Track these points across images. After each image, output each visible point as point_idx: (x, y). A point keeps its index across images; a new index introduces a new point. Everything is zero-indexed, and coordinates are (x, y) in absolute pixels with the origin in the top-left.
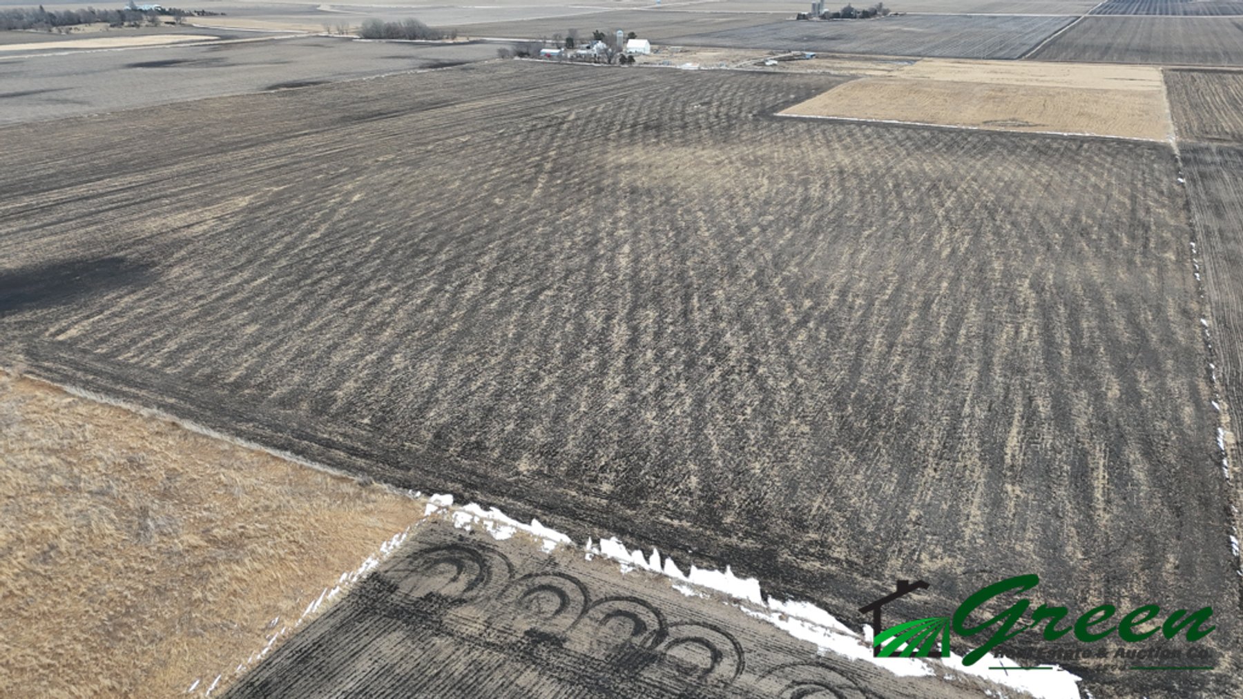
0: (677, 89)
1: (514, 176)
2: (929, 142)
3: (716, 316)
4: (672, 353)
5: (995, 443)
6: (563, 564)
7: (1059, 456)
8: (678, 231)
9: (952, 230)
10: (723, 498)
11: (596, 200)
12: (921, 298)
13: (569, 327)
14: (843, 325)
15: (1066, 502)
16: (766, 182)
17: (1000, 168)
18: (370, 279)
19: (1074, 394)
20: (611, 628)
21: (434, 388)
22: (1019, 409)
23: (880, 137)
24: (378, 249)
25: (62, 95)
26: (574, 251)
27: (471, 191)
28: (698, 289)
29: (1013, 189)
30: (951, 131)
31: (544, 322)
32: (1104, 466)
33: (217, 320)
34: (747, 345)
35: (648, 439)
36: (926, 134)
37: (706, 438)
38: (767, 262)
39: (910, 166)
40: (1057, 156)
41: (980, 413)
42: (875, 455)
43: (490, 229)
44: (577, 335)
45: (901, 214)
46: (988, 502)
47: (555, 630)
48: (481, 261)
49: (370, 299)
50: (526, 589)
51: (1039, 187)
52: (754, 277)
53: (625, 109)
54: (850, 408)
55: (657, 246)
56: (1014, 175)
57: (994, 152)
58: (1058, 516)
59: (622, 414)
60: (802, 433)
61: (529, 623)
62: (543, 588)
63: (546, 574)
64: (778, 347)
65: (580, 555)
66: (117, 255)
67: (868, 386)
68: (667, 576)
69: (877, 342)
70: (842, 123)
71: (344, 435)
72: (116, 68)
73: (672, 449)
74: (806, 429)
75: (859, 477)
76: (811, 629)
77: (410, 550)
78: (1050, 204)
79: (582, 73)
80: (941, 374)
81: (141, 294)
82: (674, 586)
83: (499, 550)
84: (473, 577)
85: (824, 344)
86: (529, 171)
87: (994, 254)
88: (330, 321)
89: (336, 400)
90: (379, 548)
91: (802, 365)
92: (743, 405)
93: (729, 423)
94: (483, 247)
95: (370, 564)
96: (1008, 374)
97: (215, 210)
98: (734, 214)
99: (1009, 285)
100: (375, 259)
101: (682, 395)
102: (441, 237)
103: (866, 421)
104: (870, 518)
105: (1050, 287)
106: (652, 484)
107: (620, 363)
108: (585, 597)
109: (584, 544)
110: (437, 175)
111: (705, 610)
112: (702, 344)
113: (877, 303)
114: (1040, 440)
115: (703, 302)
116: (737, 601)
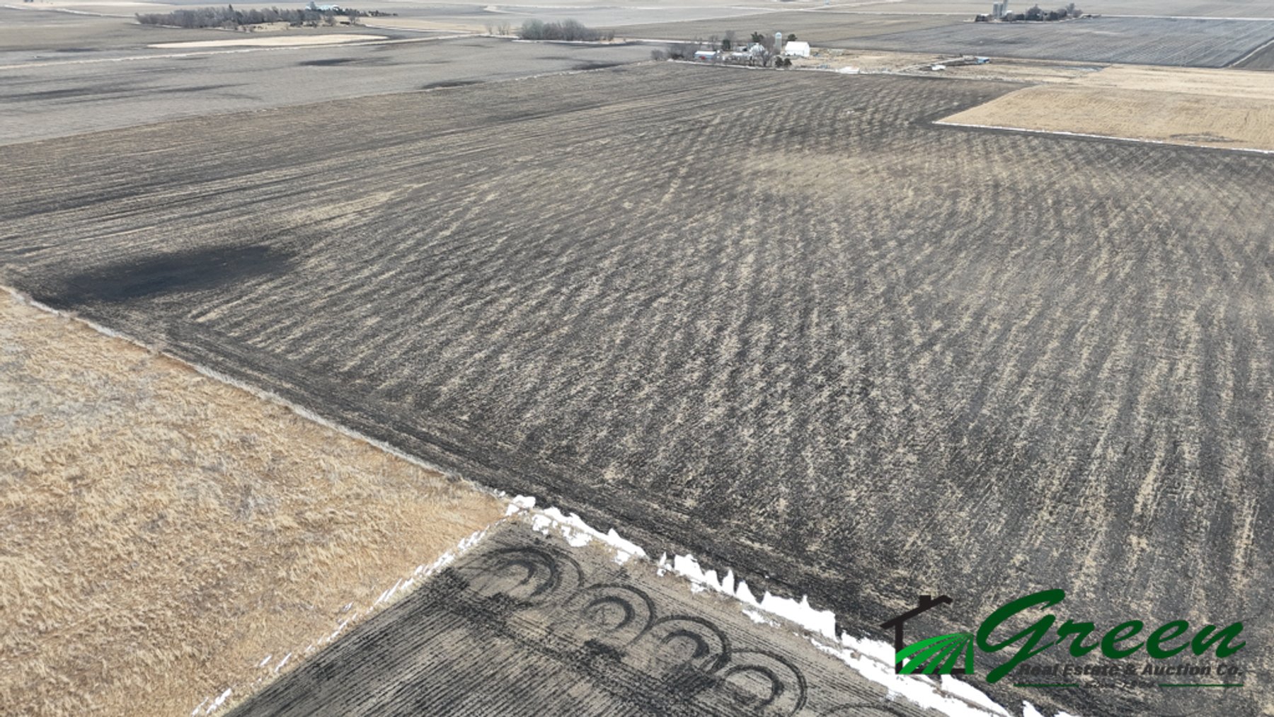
0: (832, 93)
3: (834, 333)
4: (781, 369)
5: (1125, 489)
6: (633, 577)
7: (1199, 510)
8: (807, 241)
9: (1113, 253)
10: (811, 524)
11: (727, 207)
12: (1064, 326)
13: (678, 336)
14: (973, 350)
15: (1200, 561)
16: (911, 193)
18: (492, 278)
19: (1228, 442)
20: (673, 648)
21: (534, 390)
22: (1160, 454)
24: (503, 249)
25: (238, 90)
26: (696, 259)
27: (603, 194)
28: (819, 304)
29: (1194, 210)
31: (653, 330)
32: (1251, 524)
33: (342, 311)
34: (863, 366)
35: (742, 457)
37: (803, 459)
38: (898, 279)
40: (1252, 175)
41: (1113, 455)
42: (986, 492)
43: (614, 233)
44: (685, 345)
45: (1058, 234)
46: (1107, 553)
47: (616, 643)
48: (601, 265)
49: (488, 298)
51: (1225, 210)
52: (883, 294)
53: (773, 114)
54: (965, 440)
55: (783, 257)
56: (1197, 195)
58: (1187, 576)
59: (719, 429)
60: (909, 463)
61: (591, 634)
62: (610, 599)
64: (897, 370)
66: (263, 244)
67: (990, 417)
69: (1008, 371)
70: (1008, 133)
71: (442, 430)
73: (764, 469)
74: (913, 458)
75: (963, 514)
76: (883, 670)
77: (485, 548)
78: (1234, 229)
79: (734, 76)
80: (1074, 410)
82: (744, 611)
84: (544, 581)
85: (948, 369)
86: (662, 176)
87: (1158, 281)
88: (447, 318)
89: (439, 395)
91: (919, 390)
92: (849, 428)
93: (830, 446)
94: (605, 251)
96: (1154, 414)
97: (357, 205)
98: (871, 226)
99: (1171, 316)
100: (499, 258)
101: (785, 413)
102: (565, 240)
103: (981, 455)
104: (969, 559)
105: (1219, 321)
106: (738, 503)
107: (724, 376)
109: (658, 559)
110: (571, 177)
111: (773, 638)
112: (814, 362)
113: (1013, 329)
114: (1179, 490)
115: (823, 318)
116: (807, 633)
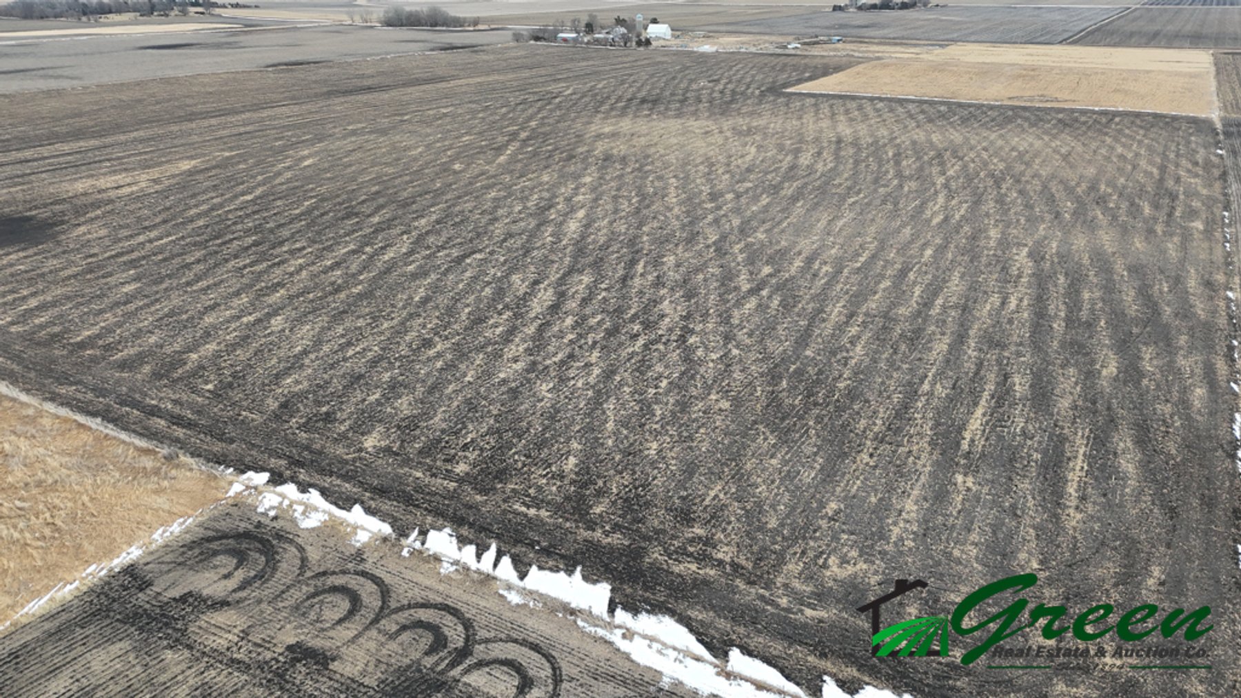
0: (688, 68)
1: (483, 143)
2: (943, 116)
3: (659, 283)
4: (596, 320)
5: (953, 425)
6: (371, 561)
7: (1029, 442)
8: (643, 196)
9: (950, 197)
10: (600, 483)
11: (564, 166)
12: (898, 266)
13: (488, 291)
14: (801, 293)
15: (1029, 497)
16: (753, 150)
17: (1016, 139)
18: (287, 240)
19: (1060, 371)
20: (401, 644)
21: (305, 352)
22: (990, 387)
23: (891, 110)
24: (309, 212)
25: (59, 72)
26: (523, 216)
27: (432, 157)
28: (647, 255)
29: (1027, 158)
30: (970, 105)
31: (461, 286)
32: (1085, 455)
33: (97, 278)
34: (684, 314)
35: (534, 413)
36: (942, 108)
37: (604, 413)
38: (732, 229)
39: (916, 137)
40: (1084, 128)
41: (941, 391)
42: (801, 437)
43: (438, 193)
44: (494, 300)
45: (896, 182)
46: (930, 495)
47: (328, 644)
48: (416, 224)
49: (277, 260)
50: (312, 590)
51: (1057, 157)
52: (714, 243)
54: (784, 383)
55: (616, 211)
56: (1031, 145)
57: (1013, 125)
58: (1016, 515)
59: (513, 385)
60: (720, 410)
61: (296, 636)
62: (335, 589)
63: (344, 572)
64: (720, 316)
65: (396, 549)
66: (28, 214)
67: (814, 358)
68: (495, 578)
69: (836, 312)
70: (853, 98)
71: (175, 402)
72: (126, 49)
73: (557, 425)
74: (725, 405)
75: (774, 461)
76: (660, 652)
77: (189, 538)
78: (1067, 173)
79: (594, 55)
80: (903, 347)
81: (30, 252)
82: (501, 592)
83: (299, 541)
84: (252, 573)
85: (774, 313)
86: (501, 139)
87: (992, 222)
88: (222, 281)
89: (185, 363)
90: (152, 533)
91: (741, 335)
92: (660, 377)
93: (636, 396)
94: (424, 210)
95: (133, 554)
96: (985, 348)
97: (155, 173)
98: (709, 181)
99: (1004, 253)
100: (301, 220)
101: (592, 365)
102: (381, 201)
103: (800, 397)
104: (776, 511)
105: (1051, 256)
106: (520, 465)
107: (531, 330)
108: (384, 602)
109: (407, 536)
110: (401, 142)
111: (530, 623)
112: (633, 311)
113: (846, 270)
114: (1009, 423)
115: (648, 268)
116: (573, 612)
